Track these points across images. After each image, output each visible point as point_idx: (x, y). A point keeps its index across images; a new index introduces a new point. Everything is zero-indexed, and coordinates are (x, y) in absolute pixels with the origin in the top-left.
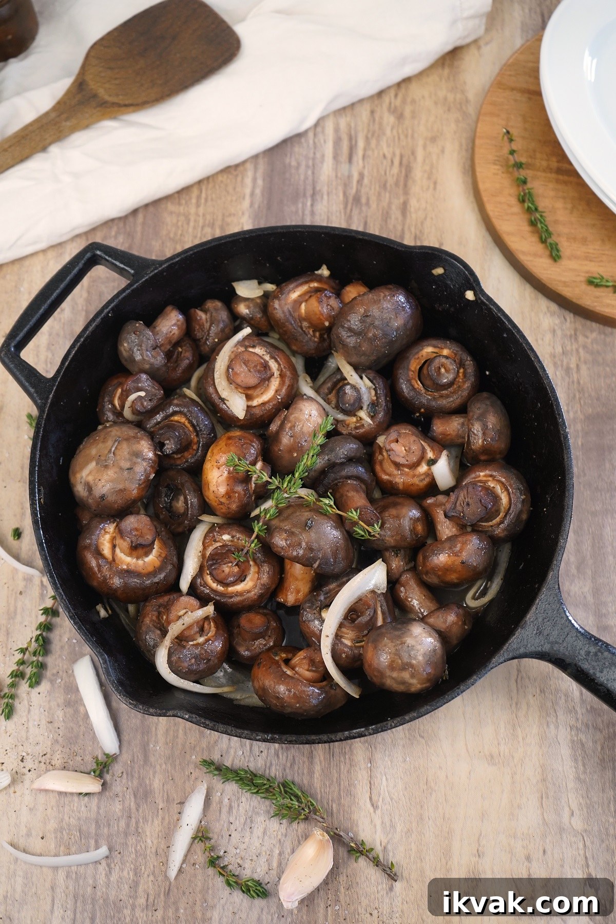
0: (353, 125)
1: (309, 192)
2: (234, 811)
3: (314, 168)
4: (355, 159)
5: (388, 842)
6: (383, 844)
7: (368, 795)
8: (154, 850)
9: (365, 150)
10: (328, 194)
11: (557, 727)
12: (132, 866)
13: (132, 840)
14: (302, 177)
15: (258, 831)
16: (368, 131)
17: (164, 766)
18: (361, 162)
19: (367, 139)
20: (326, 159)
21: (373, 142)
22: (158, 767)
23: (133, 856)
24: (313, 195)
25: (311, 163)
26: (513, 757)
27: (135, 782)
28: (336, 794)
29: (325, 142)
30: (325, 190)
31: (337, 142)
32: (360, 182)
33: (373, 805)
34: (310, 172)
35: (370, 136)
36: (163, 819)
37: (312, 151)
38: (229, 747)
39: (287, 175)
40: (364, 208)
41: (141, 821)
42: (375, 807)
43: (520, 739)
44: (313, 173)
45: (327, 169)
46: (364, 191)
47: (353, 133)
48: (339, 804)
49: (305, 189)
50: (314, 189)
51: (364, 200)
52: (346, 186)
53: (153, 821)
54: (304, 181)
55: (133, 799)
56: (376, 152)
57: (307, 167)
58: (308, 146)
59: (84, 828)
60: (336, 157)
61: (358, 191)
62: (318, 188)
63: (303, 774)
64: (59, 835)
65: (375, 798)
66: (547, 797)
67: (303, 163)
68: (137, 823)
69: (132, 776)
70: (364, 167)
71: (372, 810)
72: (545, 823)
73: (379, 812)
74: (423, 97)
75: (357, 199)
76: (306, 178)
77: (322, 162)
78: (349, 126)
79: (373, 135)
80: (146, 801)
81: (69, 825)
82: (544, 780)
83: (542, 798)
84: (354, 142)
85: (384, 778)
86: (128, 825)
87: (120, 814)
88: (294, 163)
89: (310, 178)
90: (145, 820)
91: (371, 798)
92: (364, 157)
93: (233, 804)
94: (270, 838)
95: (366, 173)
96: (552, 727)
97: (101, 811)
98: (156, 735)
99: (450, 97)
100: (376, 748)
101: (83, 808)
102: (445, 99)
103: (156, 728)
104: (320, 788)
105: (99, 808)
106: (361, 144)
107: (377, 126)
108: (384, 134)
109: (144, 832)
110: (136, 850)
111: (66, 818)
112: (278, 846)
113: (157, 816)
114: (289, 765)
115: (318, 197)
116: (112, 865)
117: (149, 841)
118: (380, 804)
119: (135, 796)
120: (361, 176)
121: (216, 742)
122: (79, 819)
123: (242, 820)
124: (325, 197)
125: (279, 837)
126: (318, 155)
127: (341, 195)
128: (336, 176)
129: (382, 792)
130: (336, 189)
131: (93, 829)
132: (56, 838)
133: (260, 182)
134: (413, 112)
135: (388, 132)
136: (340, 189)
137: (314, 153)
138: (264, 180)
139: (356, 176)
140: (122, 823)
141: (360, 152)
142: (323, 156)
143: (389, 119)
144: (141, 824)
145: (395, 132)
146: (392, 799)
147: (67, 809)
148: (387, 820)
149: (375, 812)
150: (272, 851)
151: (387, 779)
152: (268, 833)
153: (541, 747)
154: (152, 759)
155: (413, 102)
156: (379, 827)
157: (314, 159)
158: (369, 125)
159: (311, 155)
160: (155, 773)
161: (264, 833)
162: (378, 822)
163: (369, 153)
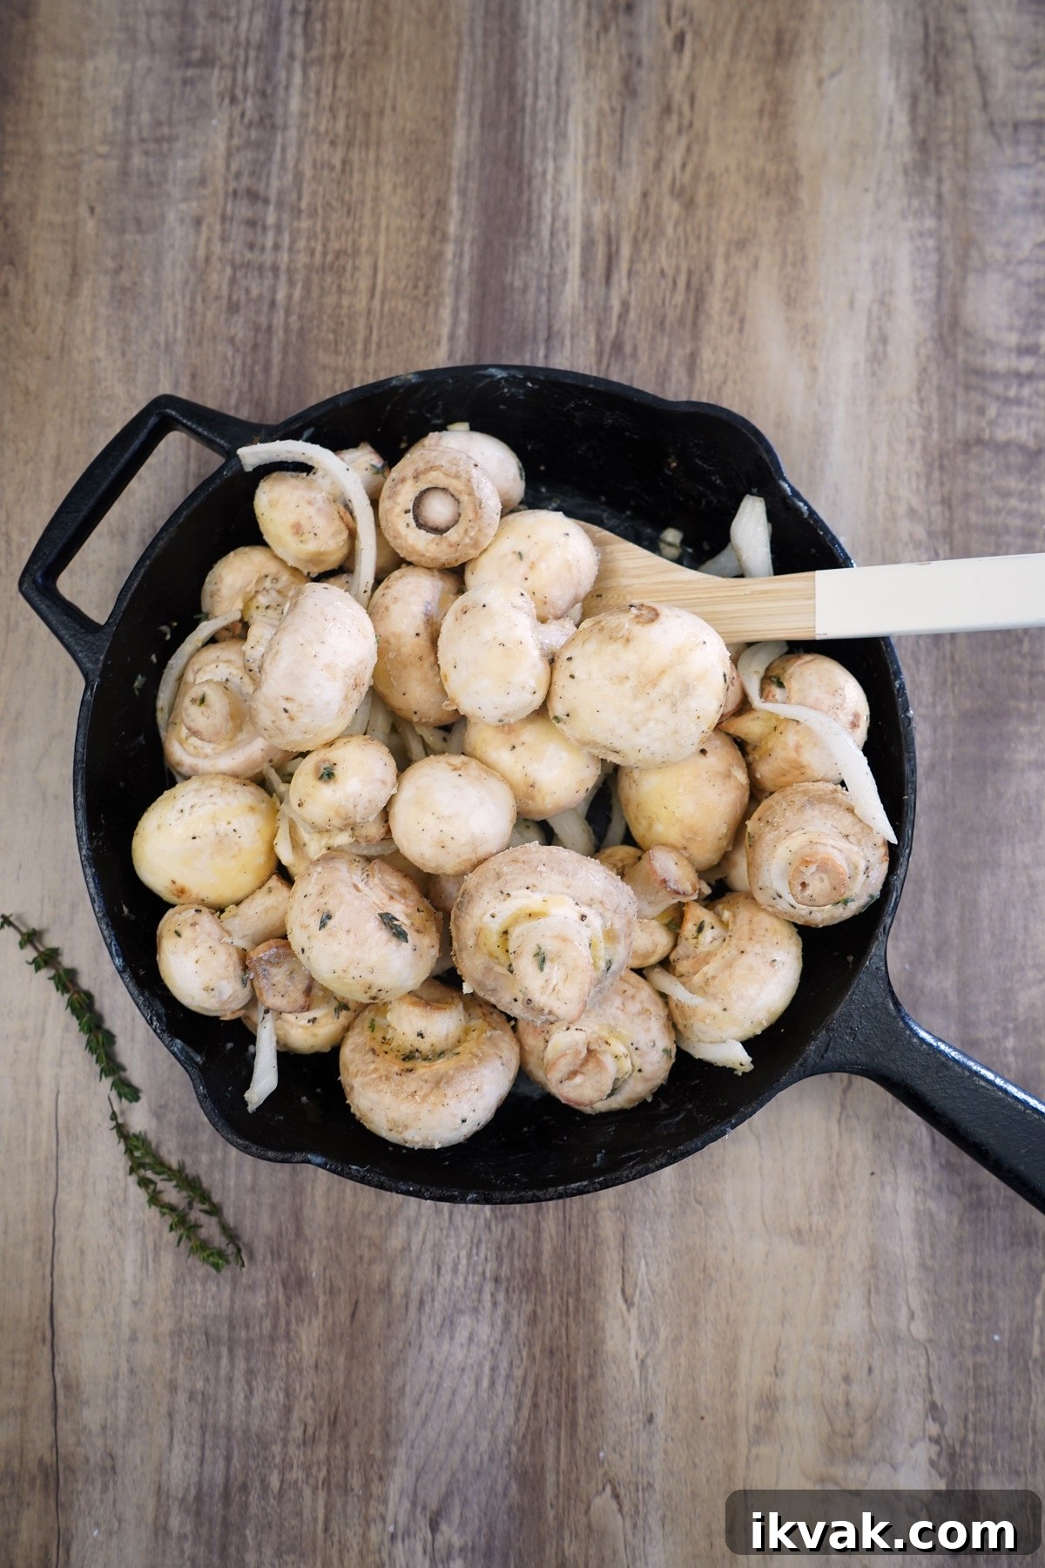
0: (613, 218)
1: (542, 335)
2: (427, 1308)
3: (551, 291)
4: (615, 277)
5: (647, 1354)
6: (640, 1357)
7: (619, 1287)
8: (312, 1362)
9: (632, 261)
10: (572, 337)
11: (895, 1190)
12: (283, 1385)
13: (281, 1347)
14: (531, 308)
15: (462, 1336)
16: (638, 229)
17: (325, 1242)
18: (624, 282)
19: (636, 243)
20: (570, 276)
21: (646, 248)
22: (316, 1244)
23: (284, 1370)
24: (549, 339)
25: (545, 283)
26: (830, 1233)
27: (284, 1265)
28: (573, 1284)
29: (568, 246)
30: (567, 329)
31: (588, 247)
32: (623, 316)
33: (626, 1300)
34: (543, 300)
35: (640, 236)
36: (325, 1318)
37: (547, 262)
38: (418, 1215)
39: (508, 304)
40: (628, 363)
41: (293, 1320)
42: (629, 1303)
43: (842, 1207)
44: (549, 301)
45: (571, 292)
46: (628, 333)
47: (613, 231)
48: (578, 1299)
49: (535, 329)
50: (550, 328)
51: (628, 349)
52: (601, 323)
53: (310, 1321)
54: (535, 315)
55: (281, 1289)
56: (649, 266)
57: (540, 289)
58: (541, 254)
59: (212, 1330)
60: (584, 274)
61: (619, 334)
62: (556, 328)
63: (526, 1255)
64: (176, 1340)
65: (629, 1291)
66: (877, 1292)
67: (534, 284)
68: (288, 1323)
69: (280, 1257)
70: (630, 292)
71: (624, 1307)
72: (873, 1329)
73: (634, 1311)
74: (727, 169)
75: (617, 347)
76: (537, 310)
77: (564, 282)
78: (607, 218)
79: (645, 236)
80: (300, 1293)
81: (190, 1326)
82: (873, 1267)
83: (869, 1292)
84: (614, 248)
85: (643, 1262)
86: (275, 1326)
87: (263, 1311)
88: (518, 284)
89: (544, 310)
90: (300, 1320)
91: (623, 1291)
92: (630, 272)
93: (425, 1298)
94: (478, 1346)
95: (633, 302)
96: (888, 1189)
97: (236, 1307)
98: (313, 1196)
99: (771, 169)
100: (631, 1218)
101: (210, 1302)
102: (763, 172)
103: (313, 1187)
104: (551, 1275)
105: (232, 1302)
106: (626, 251)
107: (651, 221)
108: (663, 234)
109: (298, 1335)
110: (287, 1363)
111: (186, 1315)
112: (489, 1357)
113: (317, 1313)
114: (505, 1241)
115: (556, 343)
116: (254, 1383)
117: (304, 1348)
118: (636, 1299)
119: (284, 1285)
120: (625, 306)
121: (401, 1206)
122: (205, 1317)
123: (439, 1320)
124: (568, 343)
125: (492, 1345)
126: (557, 270)
127: (593, 340)
128: (586, 307)
129: (639, 1282)
130: (585, 328)
131: (224, 1332)
132: (173, 1343)
133: (464, 315)
134: (710, 196)
135: (670, 231)
136: (592, 328)
137: (551, 267)
138: (470, 312)
139: (616, 304)
140: (267, 1324)
141: (624, 266)
142: (565, 271)
143: (672, 208)
144: (293, 1326)
145: (680, 230)
146: (653, 1292)
147: (187, 1303)
148: (646, 1322)
149: (628, 1310)
150: (481, 1365)
151: (647, 1264)
152: (476, 1340)
153: (871, 1219)
154: (307, 1231)
155: (711, 177)
156: (634, 1333)
157: (550, 276)
158: (639, 217)
159: (546, 270)
160: (312, 1251)
161: (470, 1339)
162: (633, 1325)
163: (639, 266)
